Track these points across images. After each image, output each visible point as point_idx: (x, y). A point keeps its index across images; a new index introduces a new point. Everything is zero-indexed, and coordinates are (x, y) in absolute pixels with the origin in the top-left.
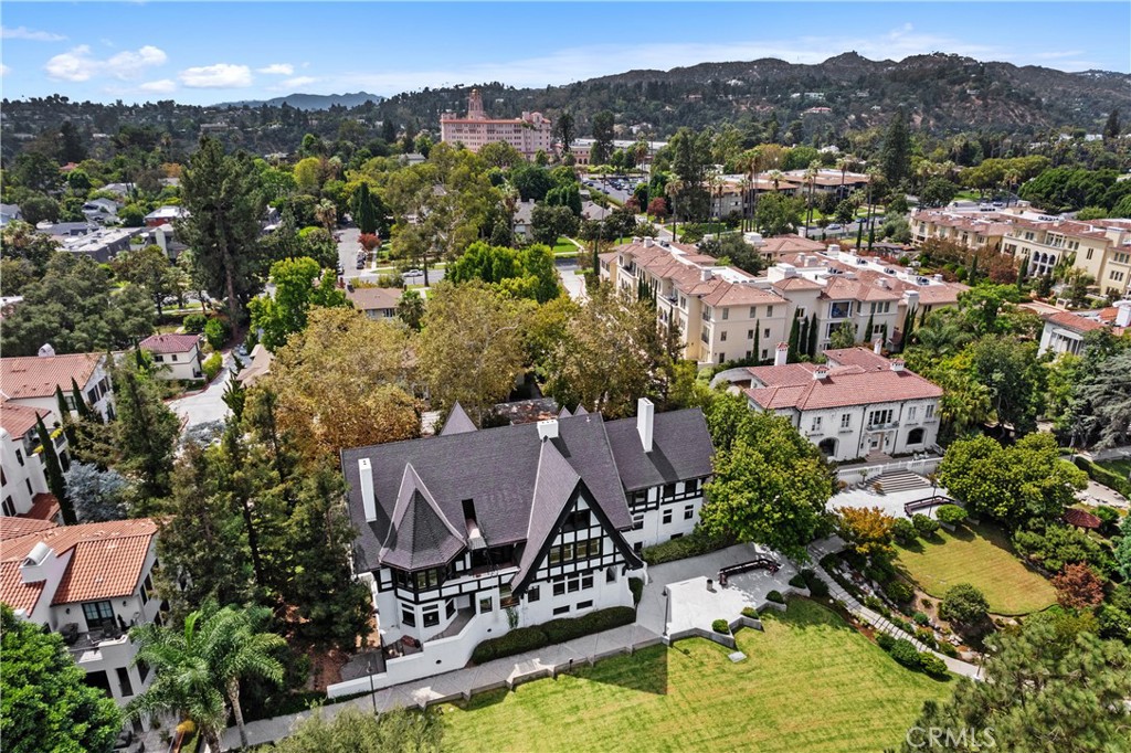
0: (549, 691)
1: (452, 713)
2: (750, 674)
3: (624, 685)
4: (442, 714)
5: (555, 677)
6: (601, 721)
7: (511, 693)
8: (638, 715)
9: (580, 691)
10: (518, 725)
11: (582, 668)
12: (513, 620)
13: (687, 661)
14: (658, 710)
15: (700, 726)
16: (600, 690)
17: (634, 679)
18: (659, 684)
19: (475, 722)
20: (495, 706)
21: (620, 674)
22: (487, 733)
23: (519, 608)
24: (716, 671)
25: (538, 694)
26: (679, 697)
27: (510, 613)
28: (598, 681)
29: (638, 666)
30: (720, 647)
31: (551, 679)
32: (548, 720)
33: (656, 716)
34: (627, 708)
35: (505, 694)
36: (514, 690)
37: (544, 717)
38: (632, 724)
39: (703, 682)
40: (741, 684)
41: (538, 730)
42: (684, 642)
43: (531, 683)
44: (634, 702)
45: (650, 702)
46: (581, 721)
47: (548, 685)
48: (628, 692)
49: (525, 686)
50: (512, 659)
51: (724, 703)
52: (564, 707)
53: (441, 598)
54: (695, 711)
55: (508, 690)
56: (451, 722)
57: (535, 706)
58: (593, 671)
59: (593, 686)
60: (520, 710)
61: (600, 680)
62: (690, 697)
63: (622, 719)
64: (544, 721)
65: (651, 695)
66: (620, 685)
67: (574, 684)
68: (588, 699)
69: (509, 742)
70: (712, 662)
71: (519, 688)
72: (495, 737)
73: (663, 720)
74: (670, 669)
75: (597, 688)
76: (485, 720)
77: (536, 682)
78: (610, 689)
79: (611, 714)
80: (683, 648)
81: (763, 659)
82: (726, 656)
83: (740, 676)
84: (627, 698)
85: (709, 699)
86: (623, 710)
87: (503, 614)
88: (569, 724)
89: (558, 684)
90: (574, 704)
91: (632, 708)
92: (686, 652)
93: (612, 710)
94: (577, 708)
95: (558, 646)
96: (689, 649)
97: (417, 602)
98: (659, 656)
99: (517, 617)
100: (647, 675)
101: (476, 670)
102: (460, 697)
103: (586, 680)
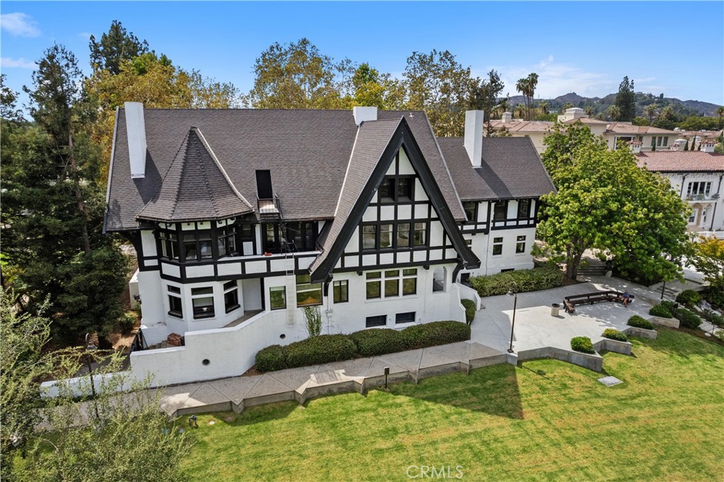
0: (354, 408)
1: (212, 428)
2: (636, 401)
3: (462, 406)
4: (197, 427)
5: (365, 392)
6: (430, 449)
7: (300, 408)
8: (485, 443)
9: (399, 410)
10: (305, 448)
11: (403, 385)
12: (314, 325)
13: (544, 382)
14: (514, 437)
15: (584, 462)
16: (428, 410)
17: (474, 399)
18: (510, 407)
19: (241, 441)
20: (276, 422)
21: (455, 394)
22: (257, 456)
23: (322, 309)
24: (587, 395)
25: (339, 411)
26: (542, 424)
27: (309, 315)
28: (424, 399)
29: (478, 385)
30: (584, 370)
31: (359, 395)
32: (351, 444)
33: (514, 446)
34: (469, 434)
35: (292, 408)
36: (305, 404)
37: (343, 441)
38: (477, 455)
39: (571, 407)
40: (627, 412)
41: (334, 456)
42: (535, 362)
43: (330, 399)
44: (479, 427)
45: (502, 427)
46: (399, 448)
47: (355, 401)
48: (468, 414)
49: (322, 400)
50: (308, 369)
51: (610, 434)
52: (375, 429)
53: (216, 278)
54: (570, 441)
55: (298, 404)
56: (206, 439)
57: (333, 426)
58: (417, 389)
59: (417, 405)
60: (309, 429)
61: (428, 399)
62: (557, 423)
63: (463, 447)
64: (344, 446)
65: (502, 419)
66: (455, 405)
67: (390, 401)
68: (410, 421)
69: (287, 471)
70: (578, 385)
71: (313, 403)
72: (266, 463)
73: (524, 451)
74: (522, 390)
75: (423, 408)
76: (257, 439)
77: (338, 397)
78: (440, 409)
79: (445, 441)
80: (536, 369)
81: (647, 386)
82: (596, 380)
83: (623, 402)
84: (468, 422)
85: (587, 427)
86: (463, 436)
87: (300, 315)
88: (381, 450)
89: (369, 401)
90: (390, 425)
91: (476, 434)
92: (540, 373)
93: (445, 435)
94: (395, 431)
95: (371, 359)
96: (545, 370)
97: (183, 279)
98: (505, 376)
99: (318, 322)
100: (493, 396)
101: (257, 378)
102: (227, 407)
103: (408, 398)
